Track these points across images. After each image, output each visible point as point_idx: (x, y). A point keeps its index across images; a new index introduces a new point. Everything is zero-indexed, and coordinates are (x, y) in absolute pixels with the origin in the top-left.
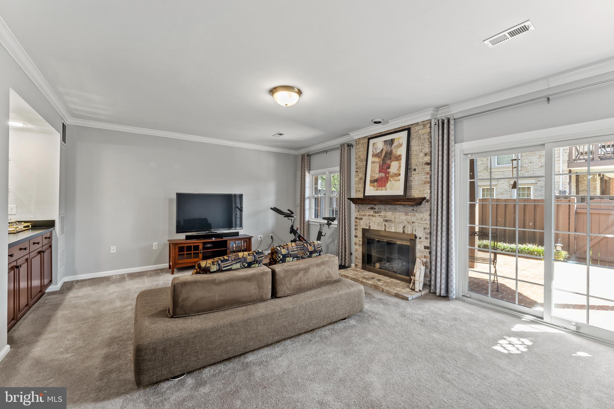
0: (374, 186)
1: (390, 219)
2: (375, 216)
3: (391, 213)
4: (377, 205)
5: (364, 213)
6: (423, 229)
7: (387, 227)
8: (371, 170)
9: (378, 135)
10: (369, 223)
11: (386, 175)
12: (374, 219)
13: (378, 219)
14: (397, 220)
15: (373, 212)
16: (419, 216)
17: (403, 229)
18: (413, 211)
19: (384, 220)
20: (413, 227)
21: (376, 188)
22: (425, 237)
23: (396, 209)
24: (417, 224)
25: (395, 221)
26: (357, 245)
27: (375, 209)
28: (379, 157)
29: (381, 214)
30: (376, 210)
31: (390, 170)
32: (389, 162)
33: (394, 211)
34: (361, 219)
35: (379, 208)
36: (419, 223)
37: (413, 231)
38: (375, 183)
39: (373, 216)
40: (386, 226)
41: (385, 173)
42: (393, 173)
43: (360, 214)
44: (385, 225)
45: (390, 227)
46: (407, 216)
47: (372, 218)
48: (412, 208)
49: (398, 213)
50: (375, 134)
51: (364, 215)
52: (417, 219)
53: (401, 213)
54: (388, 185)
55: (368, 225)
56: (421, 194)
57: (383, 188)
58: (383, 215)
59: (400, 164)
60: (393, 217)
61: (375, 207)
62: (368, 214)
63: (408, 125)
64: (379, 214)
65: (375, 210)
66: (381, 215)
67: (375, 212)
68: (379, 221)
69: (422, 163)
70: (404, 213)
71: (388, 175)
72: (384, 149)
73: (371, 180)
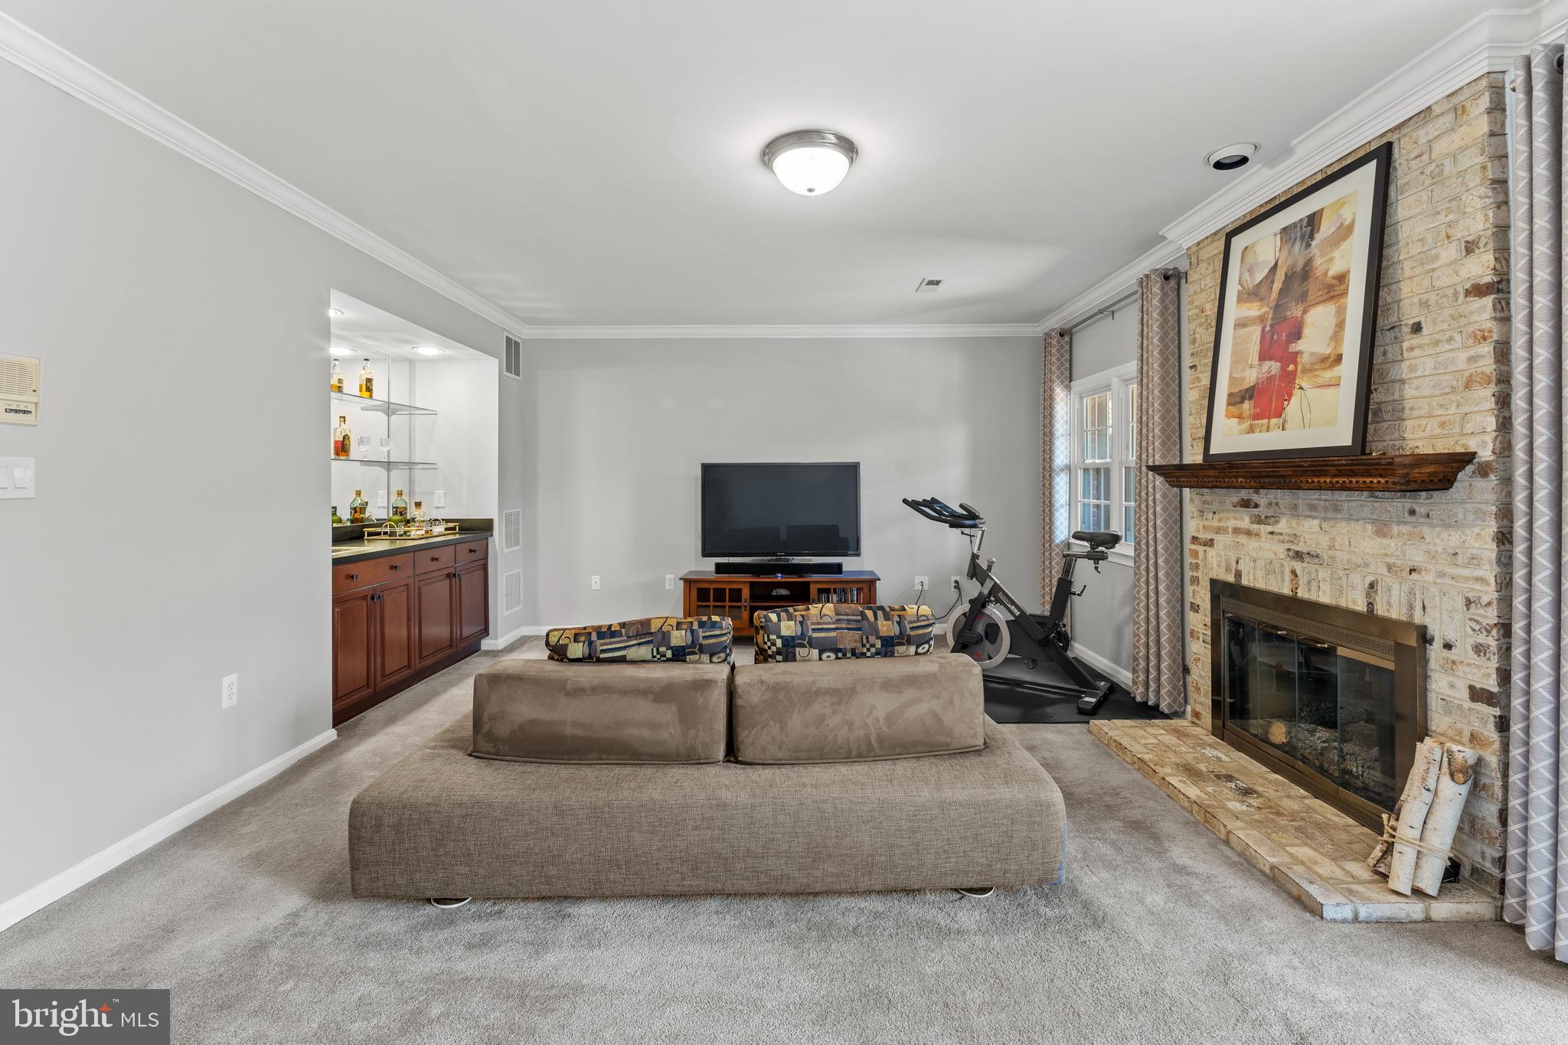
0: (1240, 417)
1: (1313, 549)
2: (1257, 535)
3: (1316, 522)
4: (1265, 491)
5: (1219, 521)
6: (1460, 603)
7: (1302, 580)
8: (1234, 353)
9: (1263, 210)
10: (1237, 562)
11: (1283, 369)
12: (1251, 544)
13: (1267, 546)
14: (1342, 556)
15: (1251, 517)
16: (1441, 539)
17: (1368, 595)
18: (1413, 519)
19: (1289, 550)
20: (1411, 592)
21: (1246, 425)
22: (1471, 641)
23: (1336, 509)
24: (1430, 577)
25: (1333, 558)
26: (1198, 639)
27: (1256, 506)
28: (1262, 300)
29: (1277, 529)
30: (1260, 509)
31: (1301, 345)
32: (1295, 311)
33: (1330, 515)
34: (1210, 543)
35: (1270, 504)
36: (1441, 574)
37: (1411, 607)
38: (1247, 406)
39: (1249, 533)
40: (1296, 576)
41: (1280, 361)
42: (1312, 354)
43: (1206, 523)
44: (1294, 573)
45: (1314, 584)
46: (1386, 541)
47: (1245, 542)
48: (1408, 503)
49: (1344, 524)
50: (1251, 212)
51: (1219, 530)
52: (1433, 556)
53: (1357, 527)
54: (1292, 408)
55: (1233, 570)
56: (1444, 436)
57: (1274, 421)
58: (1284, 531)
59: (1341, 312)
60: (1325, 541)
61: (1255, 498)
62: (1231, 524)
63: (1382, 136)
64: (1270, 528)
65: (1256, 511)
66: (1276, 531)
67: (1259, 520)
68: (1271, 556)
69: (1450, 292)
70: (1369, 527)
71: (1291, 367)
72: (1280, 263)
73: (1230, 395)
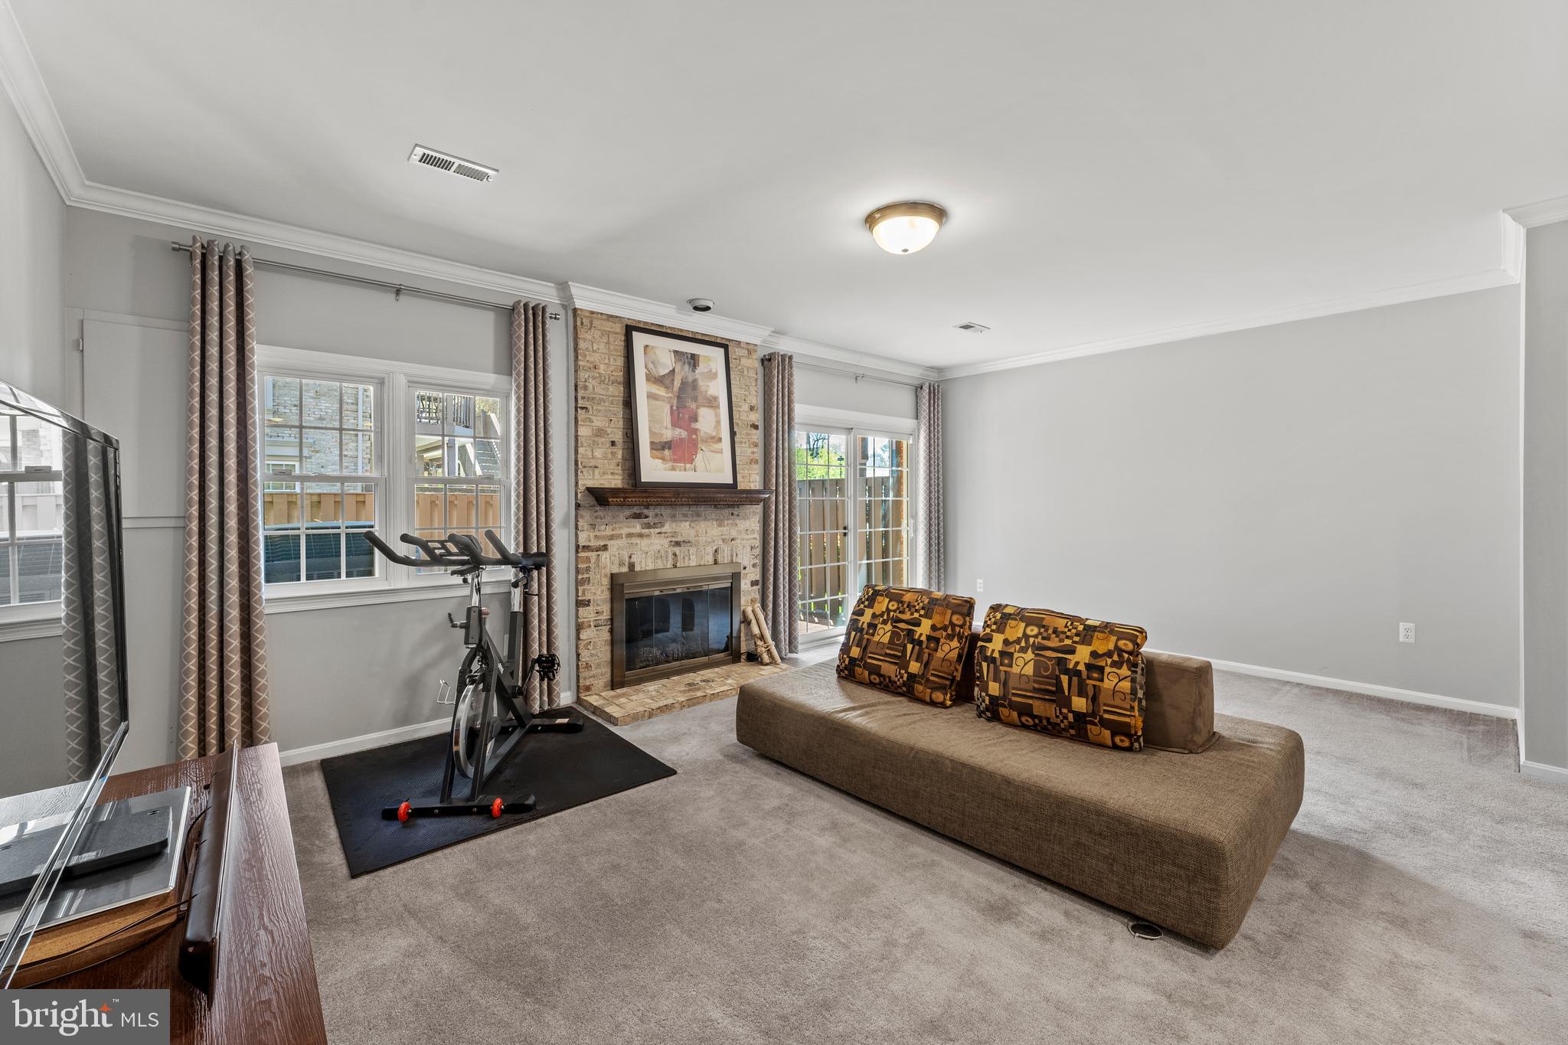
0: (663, 459)
1: (686, 539)
2: (648, 536)
3: (688, 523)
4: (653, 507)
5: (613, 530)
6: (749, 548)
7: (680, 557)
8: (650, 415)
9: (653, 328)
10: (630, 557)
11: (690, 436)
12: (645, 542)
13: (657, 541)
14: (702, 539)
15: (642, 525)
16: (742, 524)
17: (714, 556)
18: (732, 517)
19: (671, 541)
20: (732, 550)
21: (670, 464)
22: (752, 563)
23: (698, 515)
24: (738, 541)
25: (698, 541)
26: (590, 626)
27: (646, 517)
28: (667, 387)
29: (663, 530)
30: (650, 519)
31: (697, 426)
32: (693, 406)
33: (695, 519)
34: (605, 548)
35: (656, 515)
36: (743, 539)
37: (732, 556)
38: (667, 452)
39: (641, 536)
40: (676, 555)
41: (687, 431)
42: (705, 433)
43: (598, 534)
44: (675, 555)
45: (687, 558)
46: (722, 528)
47: (638, 542)
48: (731, 510)
49: (703, 523)
51: (612, 537)
52: (739, 532)
53: (708, 523)
54: (699, 459)
55: (627, 563)
56: (743, 482)
57: (688, 466)
58: (668, 531)
59: (717, 415)
60: (693, 532)
61: (646, 511)
62: (625, 531)
63: (727, 340)
64: (658, 530)
65: (646, 520)
66: (663, 531)
67: (648, 527)
68: (659, 547)
69: (746, 423)
70: (715, 522)
71: (694, 436)
72: (676, 370)
73: (652, 443)
